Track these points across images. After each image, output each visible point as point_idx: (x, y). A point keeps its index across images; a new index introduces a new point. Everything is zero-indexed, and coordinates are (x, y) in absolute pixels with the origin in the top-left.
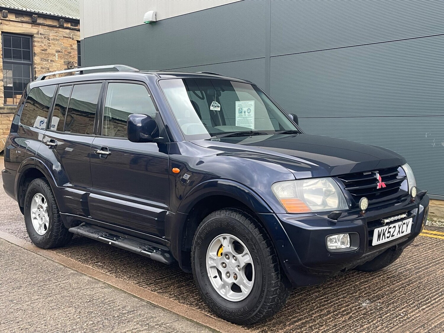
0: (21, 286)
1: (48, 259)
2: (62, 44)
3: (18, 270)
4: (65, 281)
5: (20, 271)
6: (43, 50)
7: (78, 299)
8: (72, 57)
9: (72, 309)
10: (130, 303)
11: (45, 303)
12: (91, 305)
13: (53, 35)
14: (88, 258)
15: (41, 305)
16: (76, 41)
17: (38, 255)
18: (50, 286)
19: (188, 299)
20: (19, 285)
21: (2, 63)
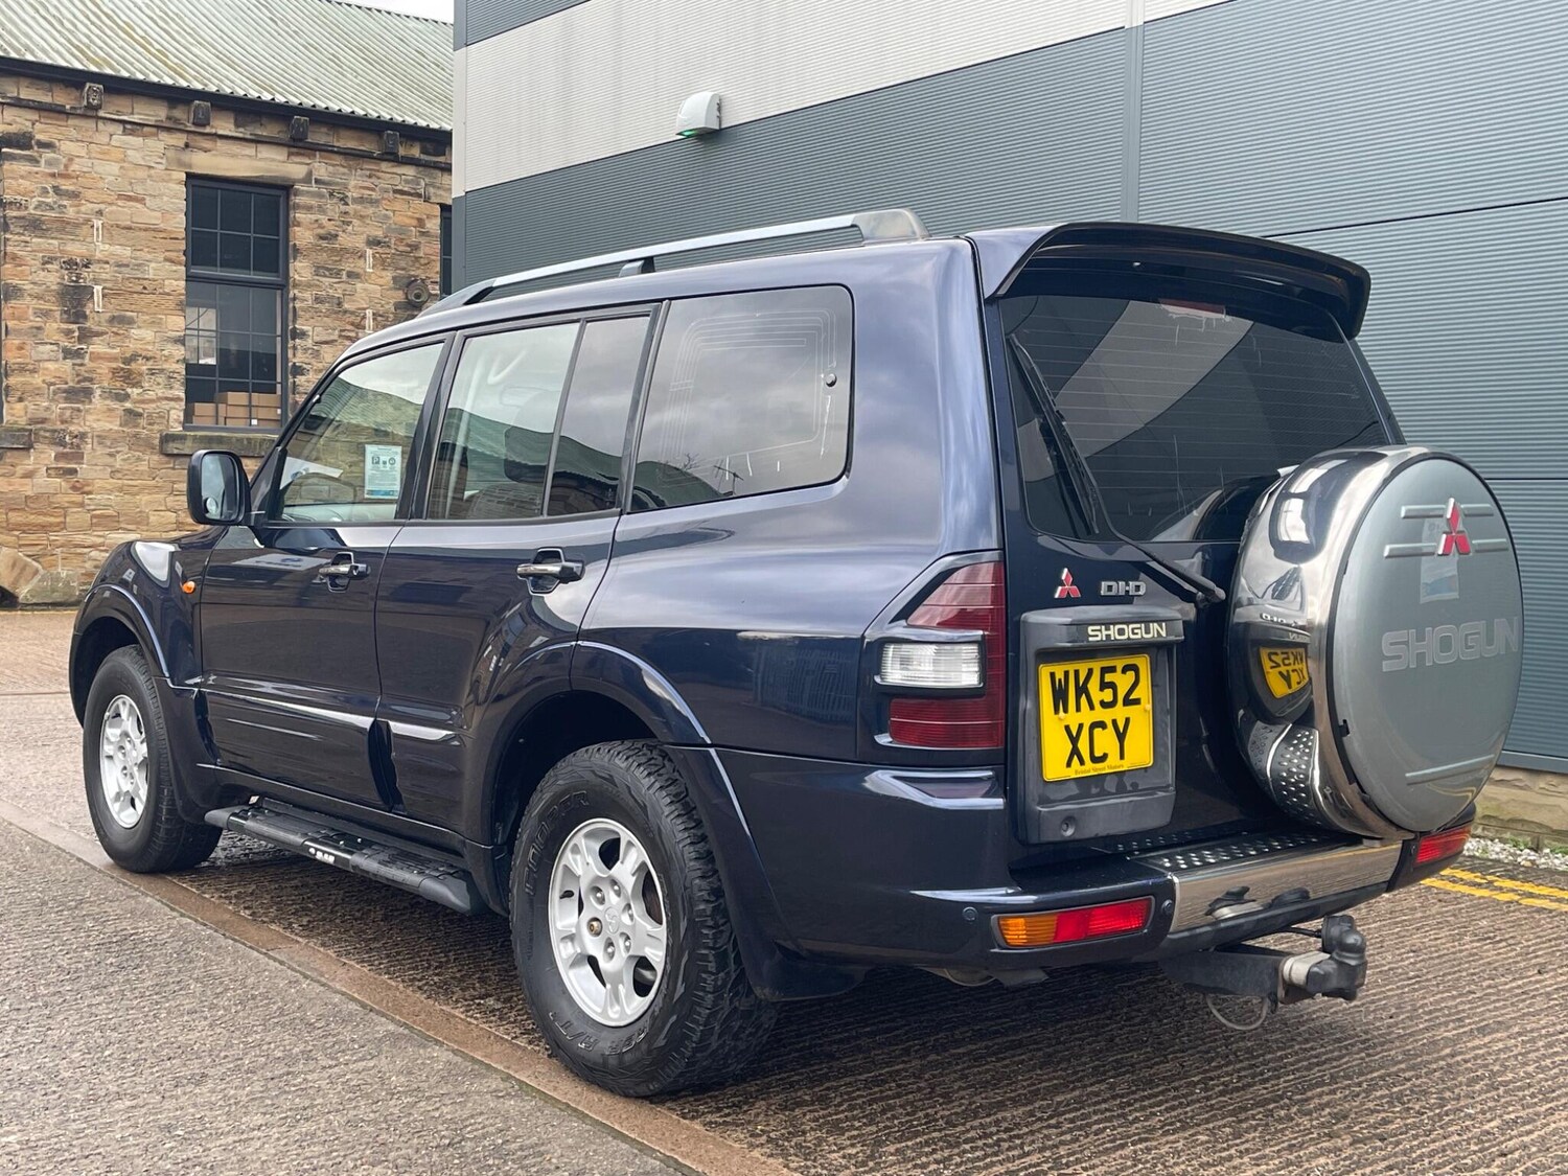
0: (204, 1076)
1: (306, 977)
2: (389, 218)
3: (197, 1015)
4: (364, 1063)
5: (206, 1018)
6: (322, 238)
7: (408, 1136)
8: (422, 261)
9: (385, 1170)
10: (600, 1161)
11: (286, 1145)
12: (456, 1161)
13: (361, 184)
14: (452, 978)
15: (273, 1151)
16: (438, 207)
17: (271, 962)
18: (309, 1077)
19: (822, 1156)
20: (197, 1071)
21: (184, 282)
